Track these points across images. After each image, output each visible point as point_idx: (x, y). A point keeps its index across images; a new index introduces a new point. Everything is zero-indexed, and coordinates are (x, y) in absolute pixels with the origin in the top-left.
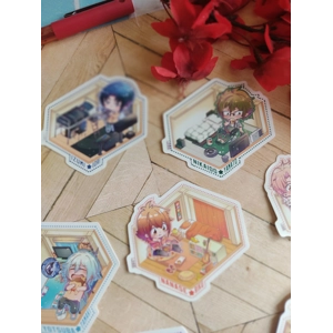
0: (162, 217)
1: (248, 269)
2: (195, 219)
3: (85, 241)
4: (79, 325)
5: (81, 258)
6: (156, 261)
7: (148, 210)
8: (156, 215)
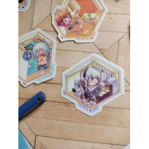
0: (65, 13)
1: (111, 18)
2: (80, 8)
3: (37, 38)
4: (51, 72)
5: (39, 46)
6: (71, 32)
7: (58, 13)
8: (62, 14)
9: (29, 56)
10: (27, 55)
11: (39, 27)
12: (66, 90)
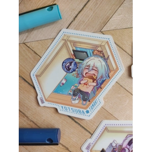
3: (99, 49)
4: (88, 109)
9: (72, 67)
10: (71, 63)
11: (112, 35)
12: (92, 145)
